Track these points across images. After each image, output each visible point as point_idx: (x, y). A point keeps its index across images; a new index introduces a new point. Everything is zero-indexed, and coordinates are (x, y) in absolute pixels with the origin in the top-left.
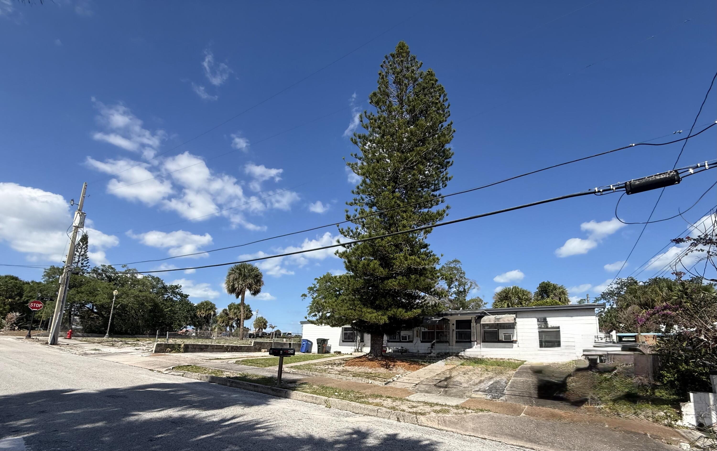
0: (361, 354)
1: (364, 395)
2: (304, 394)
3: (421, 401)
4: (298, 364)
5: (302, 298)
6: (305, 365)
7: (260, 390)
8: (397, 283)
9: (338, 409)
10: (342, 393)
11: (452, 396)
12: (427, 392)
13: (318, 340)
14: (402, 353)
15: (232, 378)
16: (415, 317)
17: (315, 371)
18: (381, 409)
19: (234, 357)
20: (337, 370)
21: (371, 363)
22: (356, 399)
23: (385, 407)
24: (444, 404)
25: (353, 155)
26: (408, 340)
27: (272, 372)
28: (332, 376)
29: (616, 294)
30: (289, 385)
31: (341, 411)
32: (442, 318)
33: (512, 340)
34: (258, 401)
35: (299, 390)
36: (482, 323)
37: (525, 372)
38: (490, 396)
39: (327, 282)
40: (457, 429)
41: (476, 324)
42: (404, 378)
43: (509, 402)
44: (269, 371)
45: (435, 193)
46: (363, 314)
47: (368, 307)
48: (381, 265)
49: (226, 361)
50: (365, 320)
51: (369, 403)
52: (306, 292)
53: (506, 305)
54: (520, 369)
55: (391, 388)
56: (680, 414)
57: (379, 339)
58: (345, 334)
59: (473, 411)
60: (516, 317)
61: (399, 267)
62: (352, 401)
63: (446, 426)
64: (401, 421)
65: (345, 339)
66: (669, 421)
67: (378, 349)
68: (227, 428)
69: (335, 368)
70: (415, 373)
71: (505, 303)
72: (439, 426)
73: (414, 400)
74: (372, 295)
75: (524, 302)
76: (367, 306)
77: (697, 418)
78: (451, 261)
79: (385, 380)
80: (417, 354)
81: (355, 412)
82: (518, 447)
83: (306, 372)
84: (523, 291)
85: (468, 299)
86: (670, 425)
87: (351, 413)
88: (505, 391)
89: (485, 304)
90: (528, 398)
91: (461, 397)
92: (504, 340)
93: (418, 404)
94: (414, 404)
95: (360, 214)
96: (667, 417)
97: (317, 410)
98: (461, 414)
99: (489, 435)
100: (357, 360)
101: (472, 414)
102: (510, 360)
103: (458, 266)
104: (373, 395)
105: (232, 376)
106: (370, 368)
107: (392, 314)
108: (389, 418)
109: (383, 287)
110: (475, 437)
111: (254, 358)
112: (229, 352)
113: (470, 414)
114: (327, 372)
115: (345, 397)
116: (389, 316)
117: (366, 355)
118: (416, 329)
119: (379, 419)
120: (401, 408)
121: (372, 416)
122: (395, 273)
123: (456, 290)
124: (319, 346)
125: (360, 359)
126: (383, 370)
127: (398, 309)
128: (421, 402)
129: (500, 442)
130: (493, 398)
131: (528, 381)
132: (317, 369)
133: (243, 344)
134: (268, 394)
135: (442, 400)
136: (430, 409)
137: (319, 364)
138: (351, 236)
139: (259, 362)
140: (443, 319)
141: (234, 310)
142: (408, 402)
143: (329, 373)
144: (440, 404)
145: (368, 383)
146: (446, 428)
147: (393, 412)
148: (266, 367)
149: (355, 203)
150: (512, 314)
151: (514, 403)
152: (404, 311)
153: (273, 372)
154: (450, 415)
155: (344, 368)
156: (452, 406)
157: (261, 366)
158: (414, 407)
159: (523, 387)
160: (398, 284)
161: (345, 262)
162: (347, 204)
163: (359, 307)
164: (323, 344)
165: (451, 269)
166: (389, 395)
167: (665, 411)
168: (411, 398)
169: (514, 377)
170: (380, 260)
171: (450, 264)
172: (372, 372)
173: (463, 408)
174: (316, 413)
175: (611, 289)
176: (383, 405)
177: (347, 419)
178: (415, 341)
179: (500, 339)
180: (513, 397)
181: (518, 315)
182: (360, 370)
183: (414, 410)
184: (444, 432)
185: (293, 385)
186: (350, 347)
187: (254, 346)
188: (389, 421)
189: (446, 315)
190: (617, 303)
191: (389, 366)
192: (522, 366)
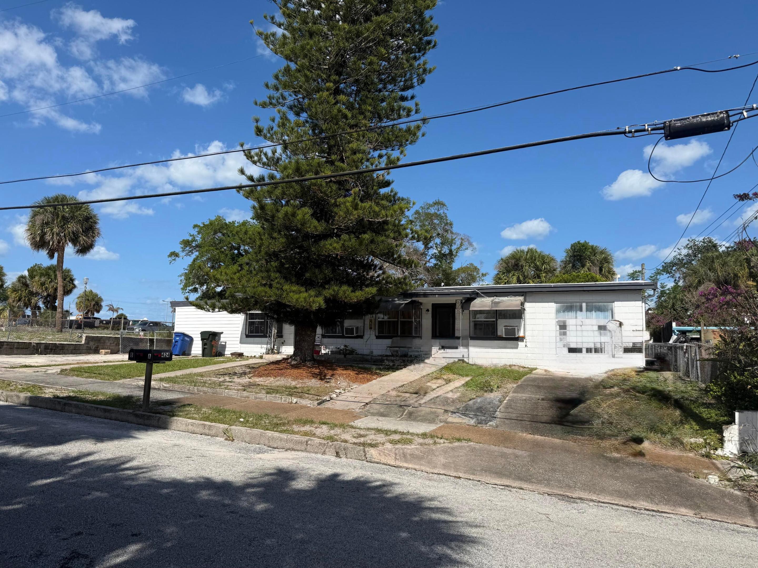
0: (279, 357)
1: (286, 421)
2: (190, 421)
3: (371, 427)
4: (172, 374)
5: (170, 258)
6: (184, 376)
7: (113, 416)
8: (340, 245)
9: (245, 442)
10: (251, 419)
11: (418, 421)
12: (382, 415)
13: (203, 334)
14: (345, 355)
15: (63, 398)
16: (367, 300)
17: (203, 386)
18: (311, 440)
19: (54, 363)
20: (239, 384)
21: (296, 371)
22: (274, 428)
23: (319, 438)
24: (405, 431)
25: (268, 18)
26: (355, 335)
27: (129, 388)
28: (233, 393)
29: (685, 264)
30: (162, 407)
31: (250, 445)
32: (410, 300)
33: (517, 336)
34: (116, 432)
35: (180, 416)
36: (471, 309)
37: (530, 385)
38: (474, 421)
39: (215, 233)
40: (421, 465)
41: (463, 311)
42: (348, 394)
43: (500, 429)
44: (123, 386)
45: (405, 94)
46: (285, 293)
47: (292, 283)
48: (314, 215)
49: (43, 369)
50: (288, 303)
51: (293, 432)
52: (178, 248)
53: (515, 278)
54: (525, 381)
55: (328, 409)
56: (721, 441)
57: (309, 333)
58: (251, 324)
59: (446, 441)
60: (525, 300)
61: (344, 218)
62: (267, 429)
63: (406, 461)
64: (341, 456)
65: (251, 331)
66: (708, 450)
67: (307, 349)
68: (80, 470)
69: (236, 380)
70: (366, 386)
71: (514, 275)
72: (397, 462)
73: (362, 427)
74: (300, 263)
75: (544, 275)
76: (291, 280)
77: (741, 445)
78: (431, 203)
79: (319, 397)
80: (369, 357)
81: (273, 446)
82: (503, 487)
83: (187, 387)
84: (543, 257)
85: (456, 266)
86: (708, 456)
87: (266, 447)
88: (497, 413)
89: (483, 275)
90: (528, 423)
91: (432, 421)
92: (504, 336)
93: (368, 433)
94: (362, 432)
95: (279, 126)
96: (707, 444)
97: (213, 444)
98: (429, 445)
99: (465, 473)
100: (273, 367)
101: (445, 445)
102: (513, 367)
103: (441, 211)
104: (301, 420)
105: (61, 395)
106: (294, 380)
107: (331, 294)
108: (324, 453)
109: (318, 251)
110: (445, 475)
111: (90, 365)
112: (41, 354)
113: (442, 445)
114: (223, 387)
115: (256, 424)
116: (325, 297)
117: (287, 359)
118: (368, 318)
119: (309, 455)
120: (342, 438)
121: (298, 450)
122: (336, 228)
123: (436, 251)
124: (204, 345)
125: (277, 366)
126: (314, 383)
127: (341, 287)
128: (372, 429)
129: (479, 481)
130: (479, 423)
131: (532, 399)
132: (205, 383)
133: (66, 340)
134: (128, 422)
135: (402, 426)
136: (384, 439)
137: (208, 374)
138: (264, 164)
139: (102, 372)
140: (413, 302)
141: (41, 277)
142: (353, 430)
143: (226, 388)
144: (400, 432)
145: (291, 403)
146: (406, 465)
147: (331, 444)
148: (115, 379)
149: (271, 103)
150: (519, 296)
151: (507, 430)
152: (350, 289)
153: (131, 388)
154: (413, 446)
155: (251, 380)
156: (417, 435)
157: (107, 378)
158: (361, 436)
159: (525, 408)
160: (341, 247)
161: (254, 207)
162: (256, 104)
163: (278, 283)
164: (211, 341)
165: (430, 217)
166: (323, 420)
167: (705, 437)
168: (358, 423)
169: (514, 392)
170: (311, 206)
171: (428, 208)
172: (298, 386)
173: (432, 437)
174: (212, 448)
175: (678, 257)
176: (315, 434)
177: (260, 456)
178: (366, 337)
179: (499, 333)
180: (507, 421)
181: (527, 298)
182: (278, 383)
183: (362, 440)
184: (404, 470)
185: (167, 408)
186: (260, 346)
187: (85, 343)
188: (323, 457)
189: (417, 295)
190: (684, 278)
191: (325, 376)
192: (528, 376)
